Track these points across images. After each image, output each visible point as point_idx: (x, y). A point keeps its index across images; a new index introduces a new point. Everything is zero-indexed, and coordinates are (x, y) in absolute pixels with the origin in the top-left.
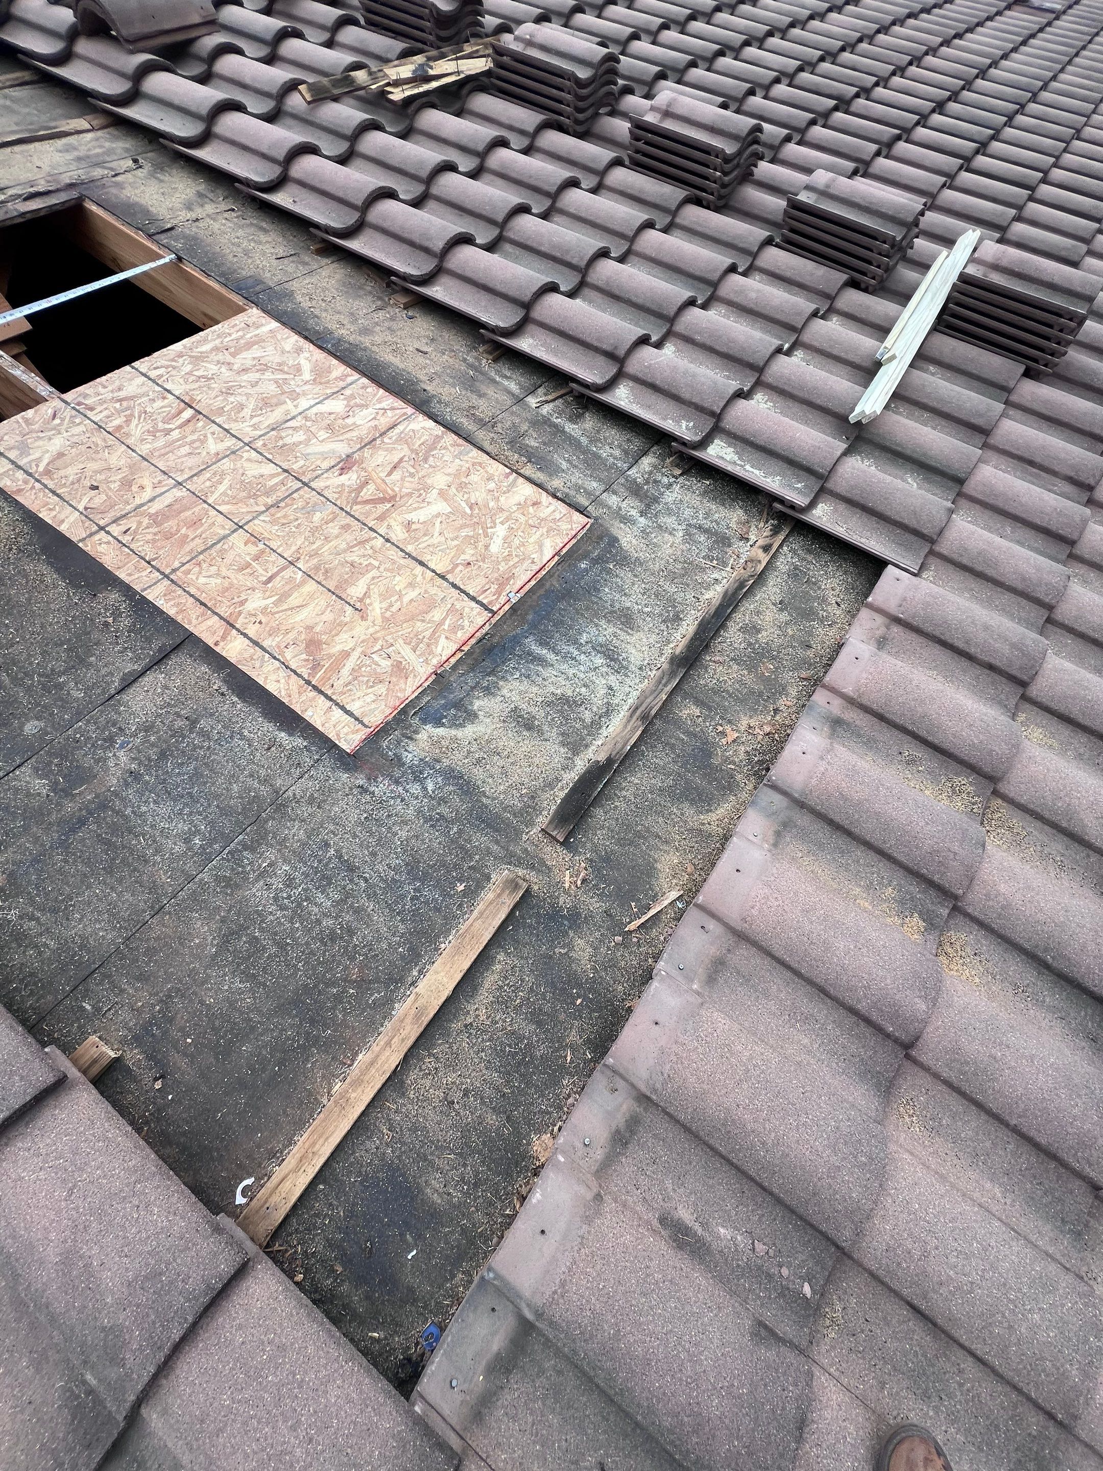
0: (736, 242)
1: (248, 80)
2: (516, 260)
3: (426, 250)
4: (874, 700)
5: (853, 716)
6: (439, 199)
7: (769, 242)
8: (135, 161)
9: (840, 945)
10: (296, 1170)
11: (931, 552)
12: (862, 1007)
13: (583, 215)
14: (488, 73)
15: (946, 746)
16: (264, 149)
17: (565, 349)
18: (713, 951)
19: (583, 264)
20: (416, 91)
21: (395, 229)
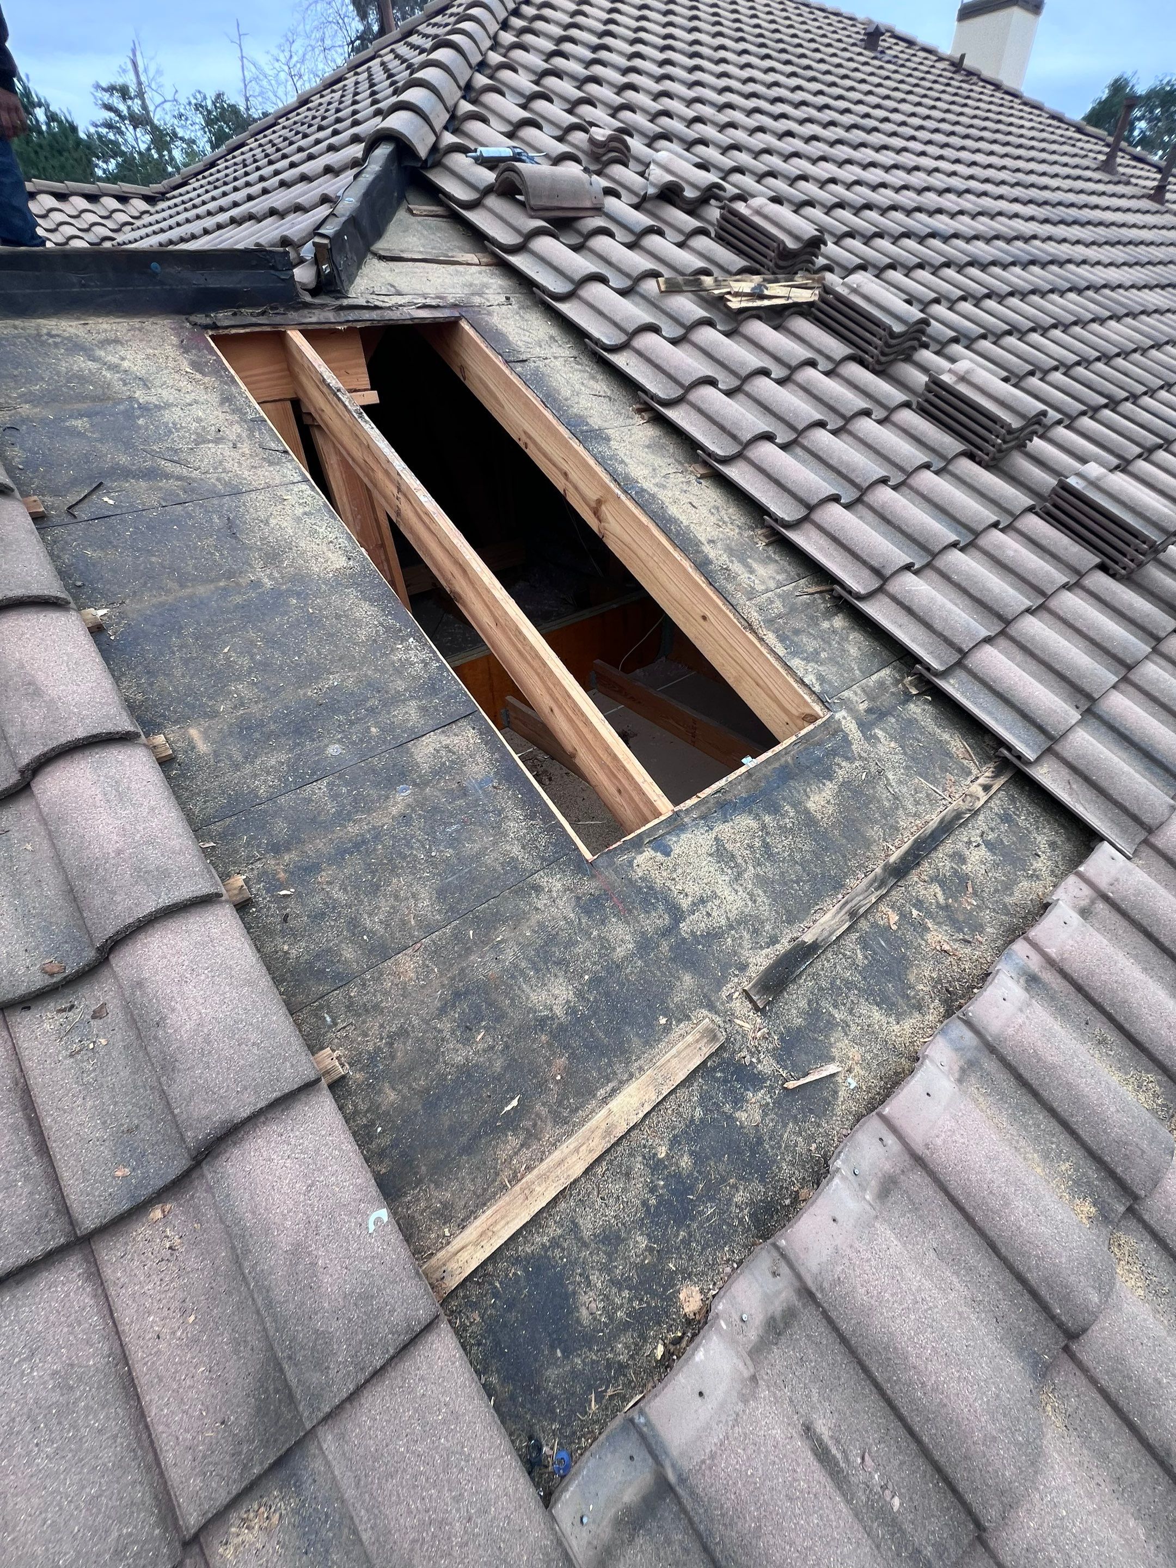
0: (1001, 502)
1: (614, 260)
2: (803, 462)
3: (734, 437)
4: (1075, 967)
5: (1049, 977)
6: (748, 395)
7: (1031, 509)
8: (508, 298)
9: (1020, 1205)
10: (476, 1243)
11: (1146, 842)
12: (1032, 1277)
13: (869, 442)
14: (811, 304)
15: (1142, 1038)
16: (617, 319)
17: (835, 553)
18: (887, 1167)
19: (865, 485)
20: (750, 304)
21: (711, 412)
